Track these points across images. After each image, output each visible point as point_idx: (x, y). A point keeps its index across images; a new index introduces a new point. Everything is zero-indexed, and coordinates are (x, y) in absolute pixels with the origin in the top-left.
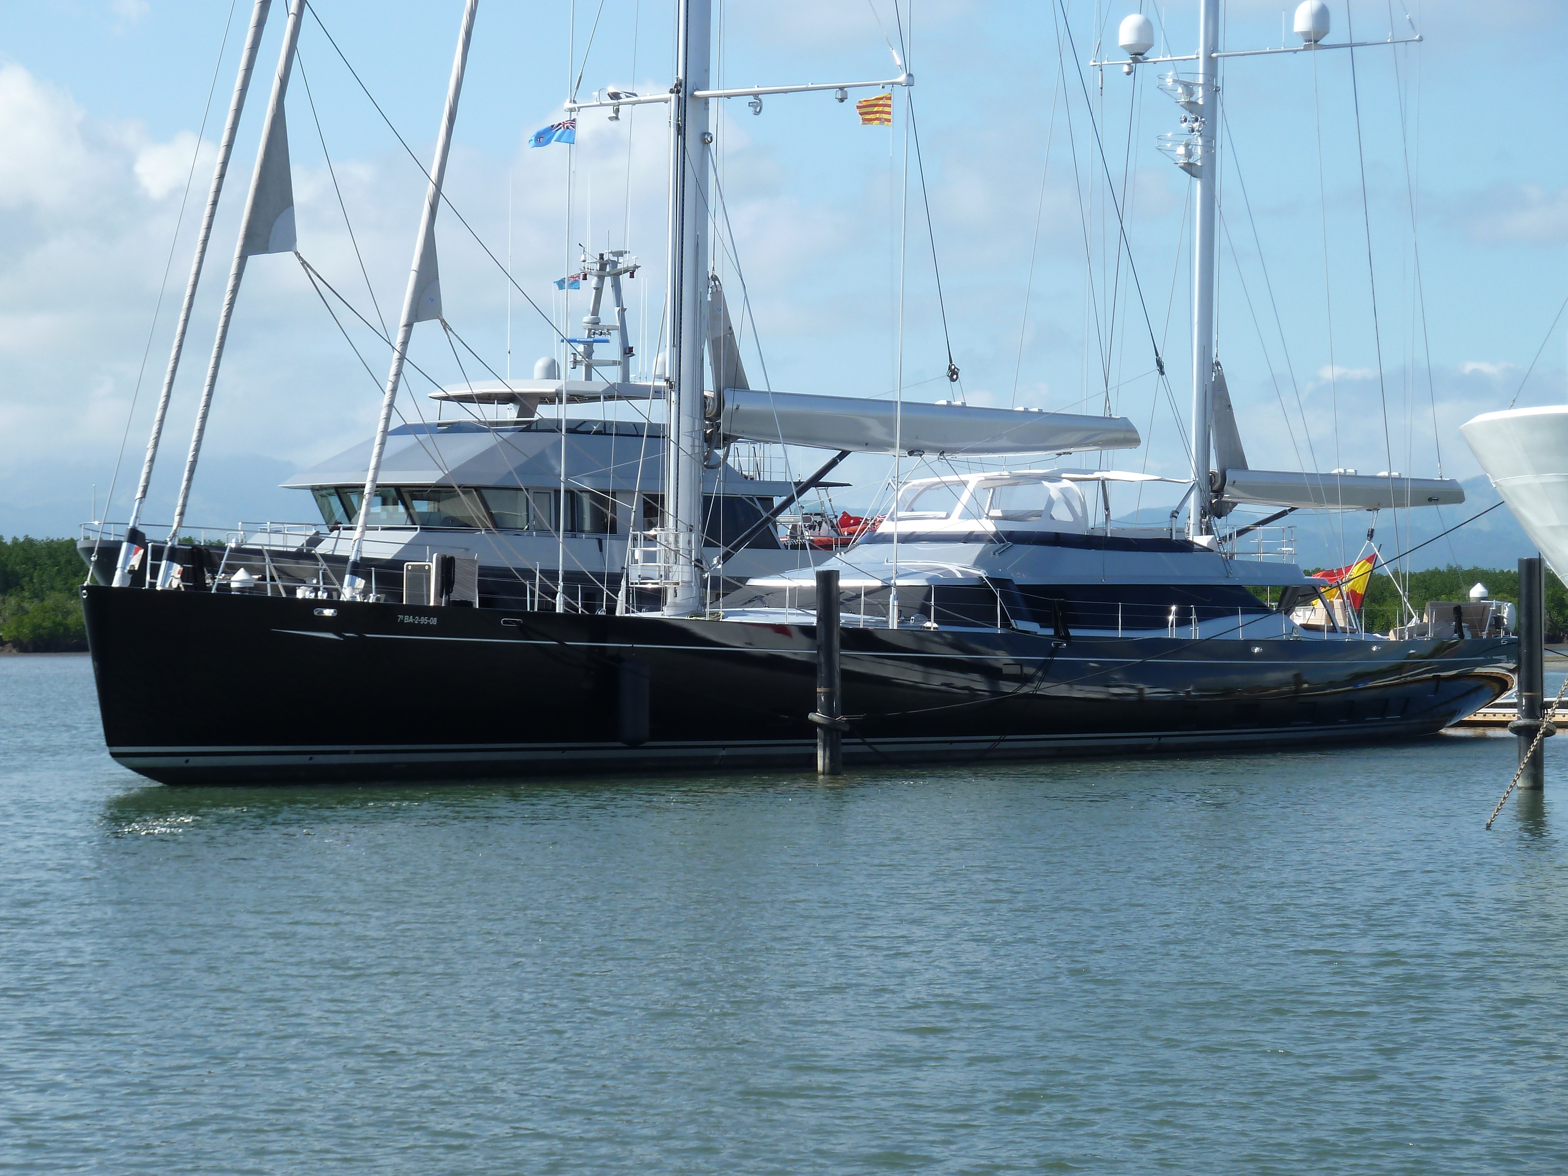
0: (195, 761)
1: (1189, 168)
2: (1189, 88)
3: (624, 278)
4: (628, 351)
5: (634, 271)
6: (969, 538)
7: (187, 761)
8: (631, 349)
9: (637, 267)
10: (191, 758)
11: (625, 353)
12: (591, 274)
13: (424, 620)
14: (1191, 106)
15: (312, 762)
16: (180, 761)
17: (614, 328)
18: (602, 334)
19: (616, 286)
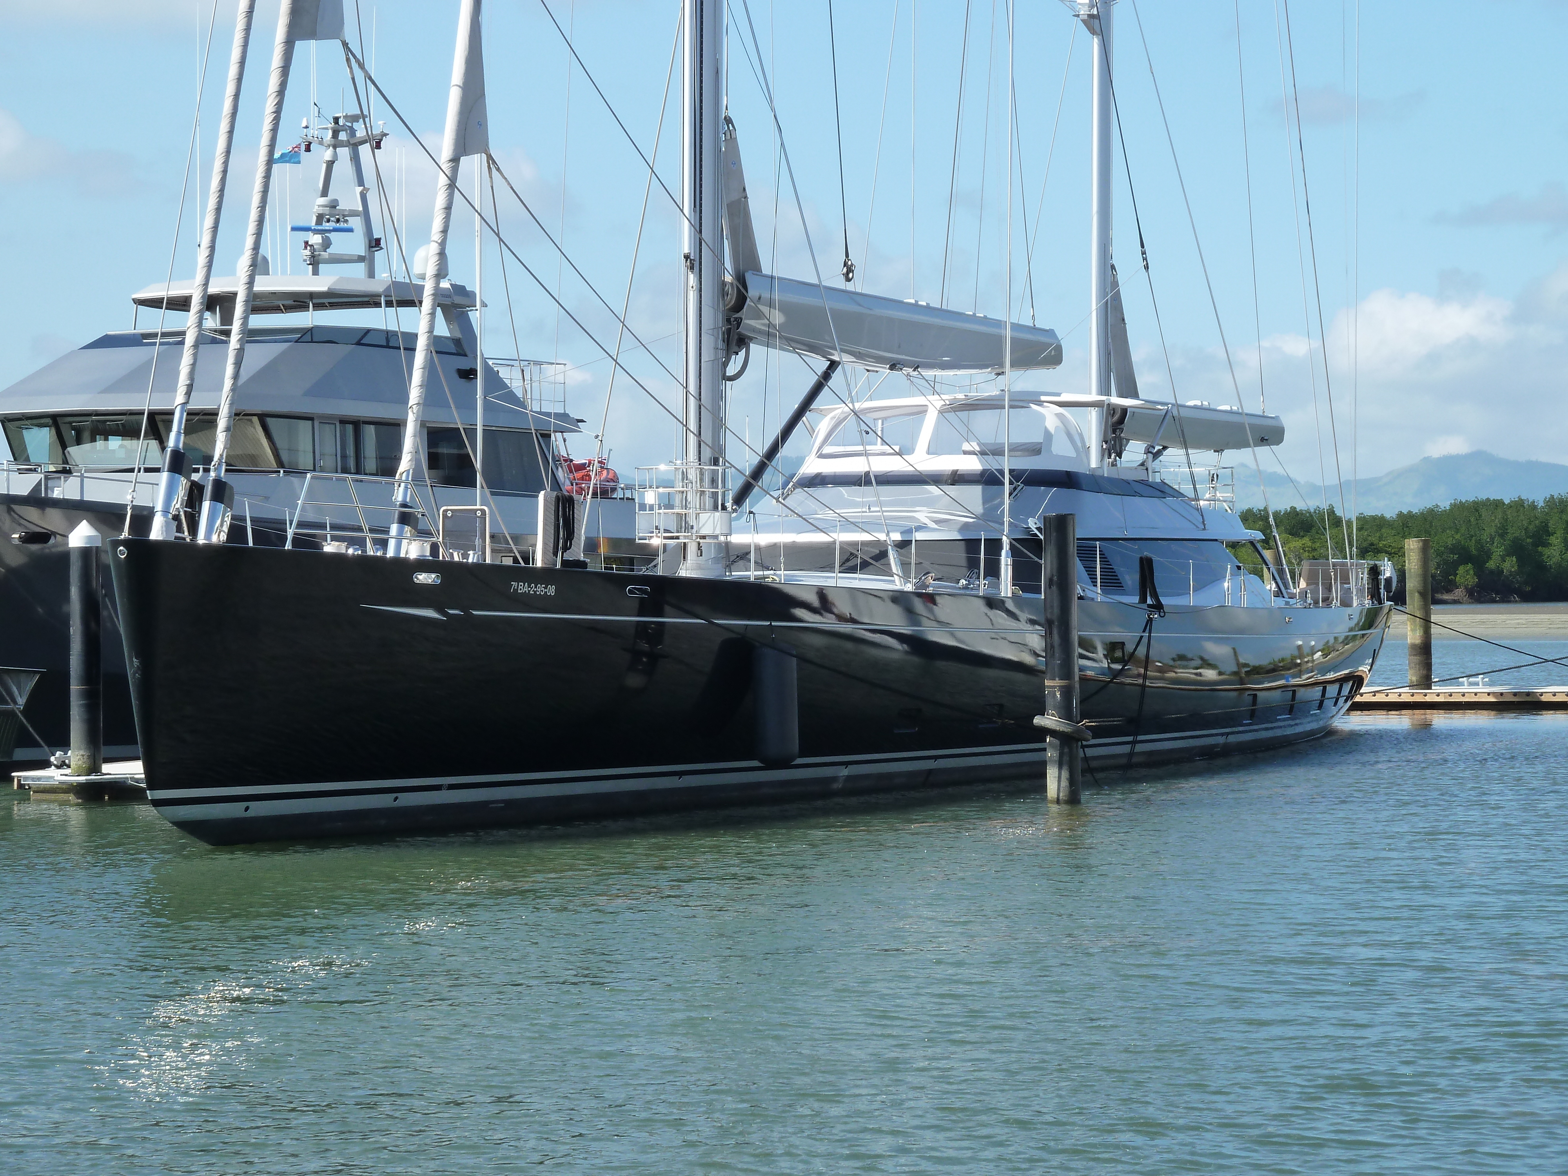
0: (256, 809)
1: (1090, 21)
3: (365, 151)
4: (375, 244)
5: (381, 140)
6: (957, 479)
7: (247, 809)
8: (378, 241)
9: (386, 135)
10: (250, 804)
11: (371, 247)
12: (321, 143)
13: (540, 589)
15: (397, 804)
16: (235, 810)
17: (354, 213)
18: (338, 221)
19: (356, 159)
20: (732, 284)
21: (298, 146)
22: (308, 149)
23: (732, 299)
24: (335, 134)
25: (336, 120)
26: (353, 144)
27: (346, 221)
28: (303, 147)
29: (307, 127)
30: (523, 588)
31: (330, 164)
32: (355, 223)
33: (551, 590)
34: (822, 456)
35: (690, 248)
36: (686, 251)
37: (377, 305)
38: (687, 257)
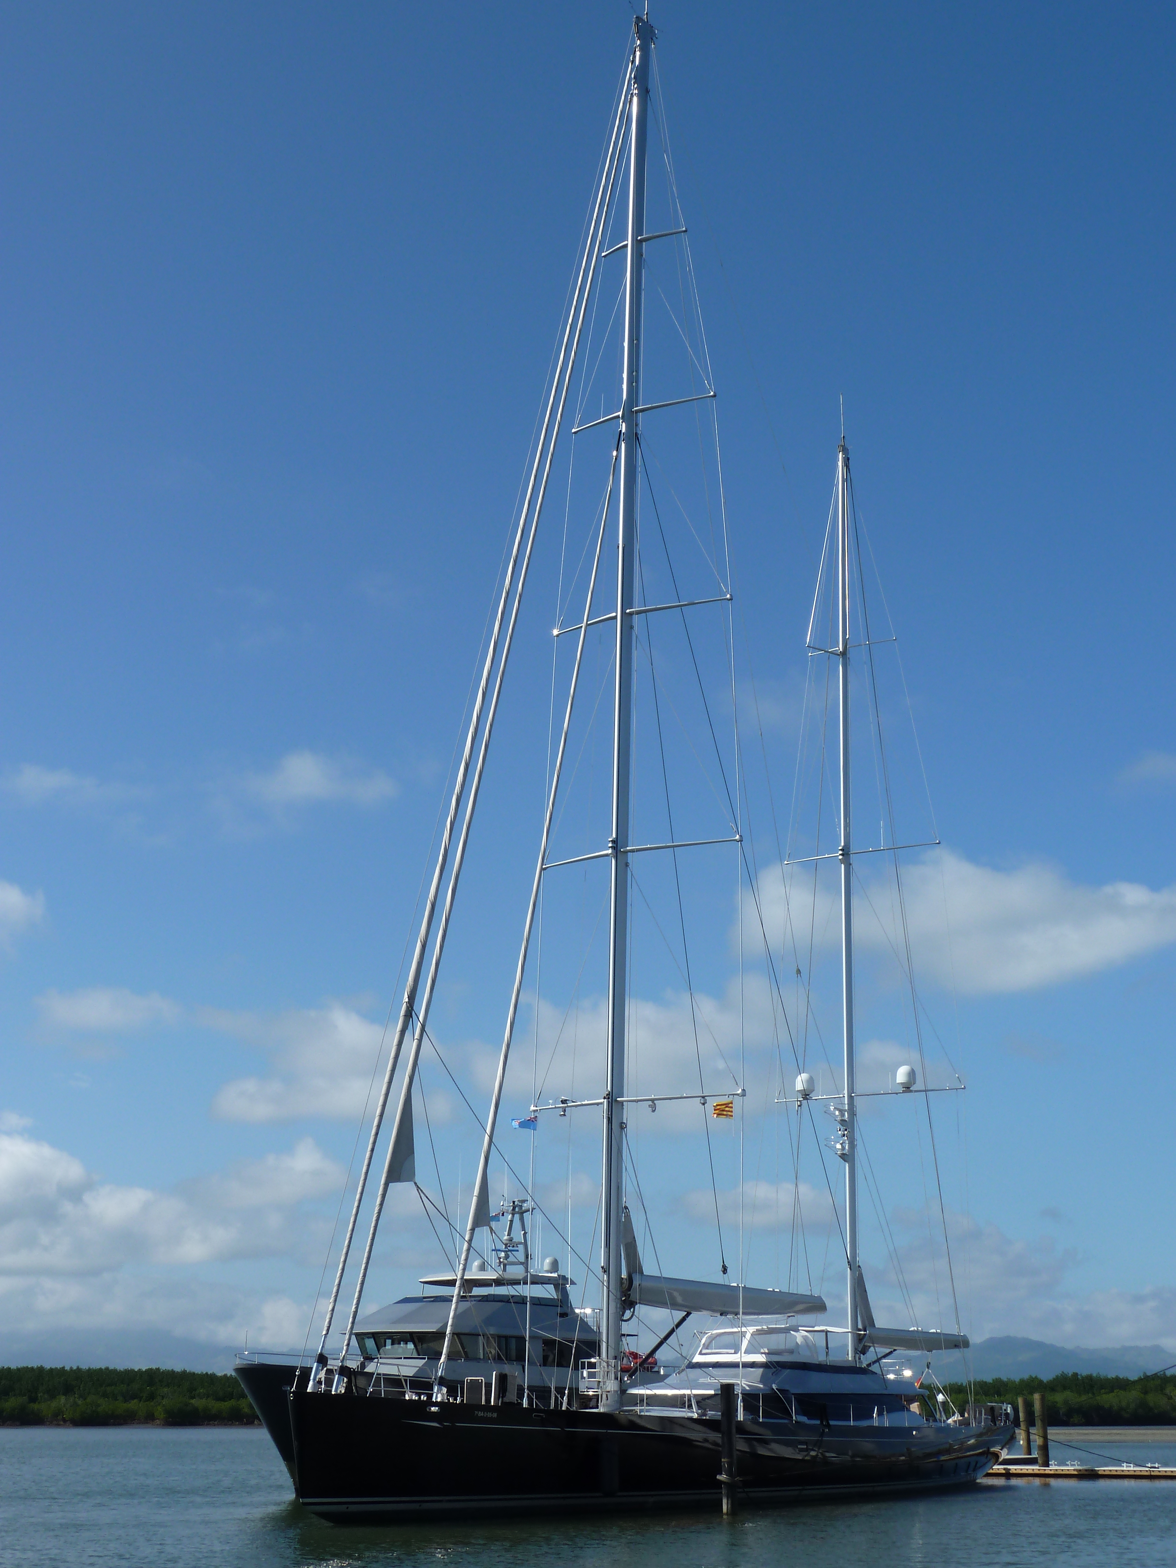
0: (353, 1508)
1: (843, 1157)
2: (842, 1112)
3: (526, 1215)
4: (528, 1257)
6: (753, 1365)
7: (347, 1508)
8: (530, 1255)
10: (350, 1506)
12: (507, 1212)
13: (489, 1415)
14: (843, 1122)
15: (422, 1508)
16: (343, 1508)
17: (521, 1243)
18: (513, 1247)
19: (522, 1220)
20: (626, 1279)
21: (499, 1214)
22: (503, 1215)
23: (626, 1285)
24: (514, 1209)
25: (514, 1202)
26: (521, 1213)
27: (518, 1247)
28: (501, 1214)
29: (503, 1205)
30: (481, 1414)
31: (511, 1221)
32: (521, 1248)
33: (495, 1415)
34: (701, 1354)
35: (604, 1263)
36: (602, 1265)
37: (520, 1284)
38: (602, 1268)
